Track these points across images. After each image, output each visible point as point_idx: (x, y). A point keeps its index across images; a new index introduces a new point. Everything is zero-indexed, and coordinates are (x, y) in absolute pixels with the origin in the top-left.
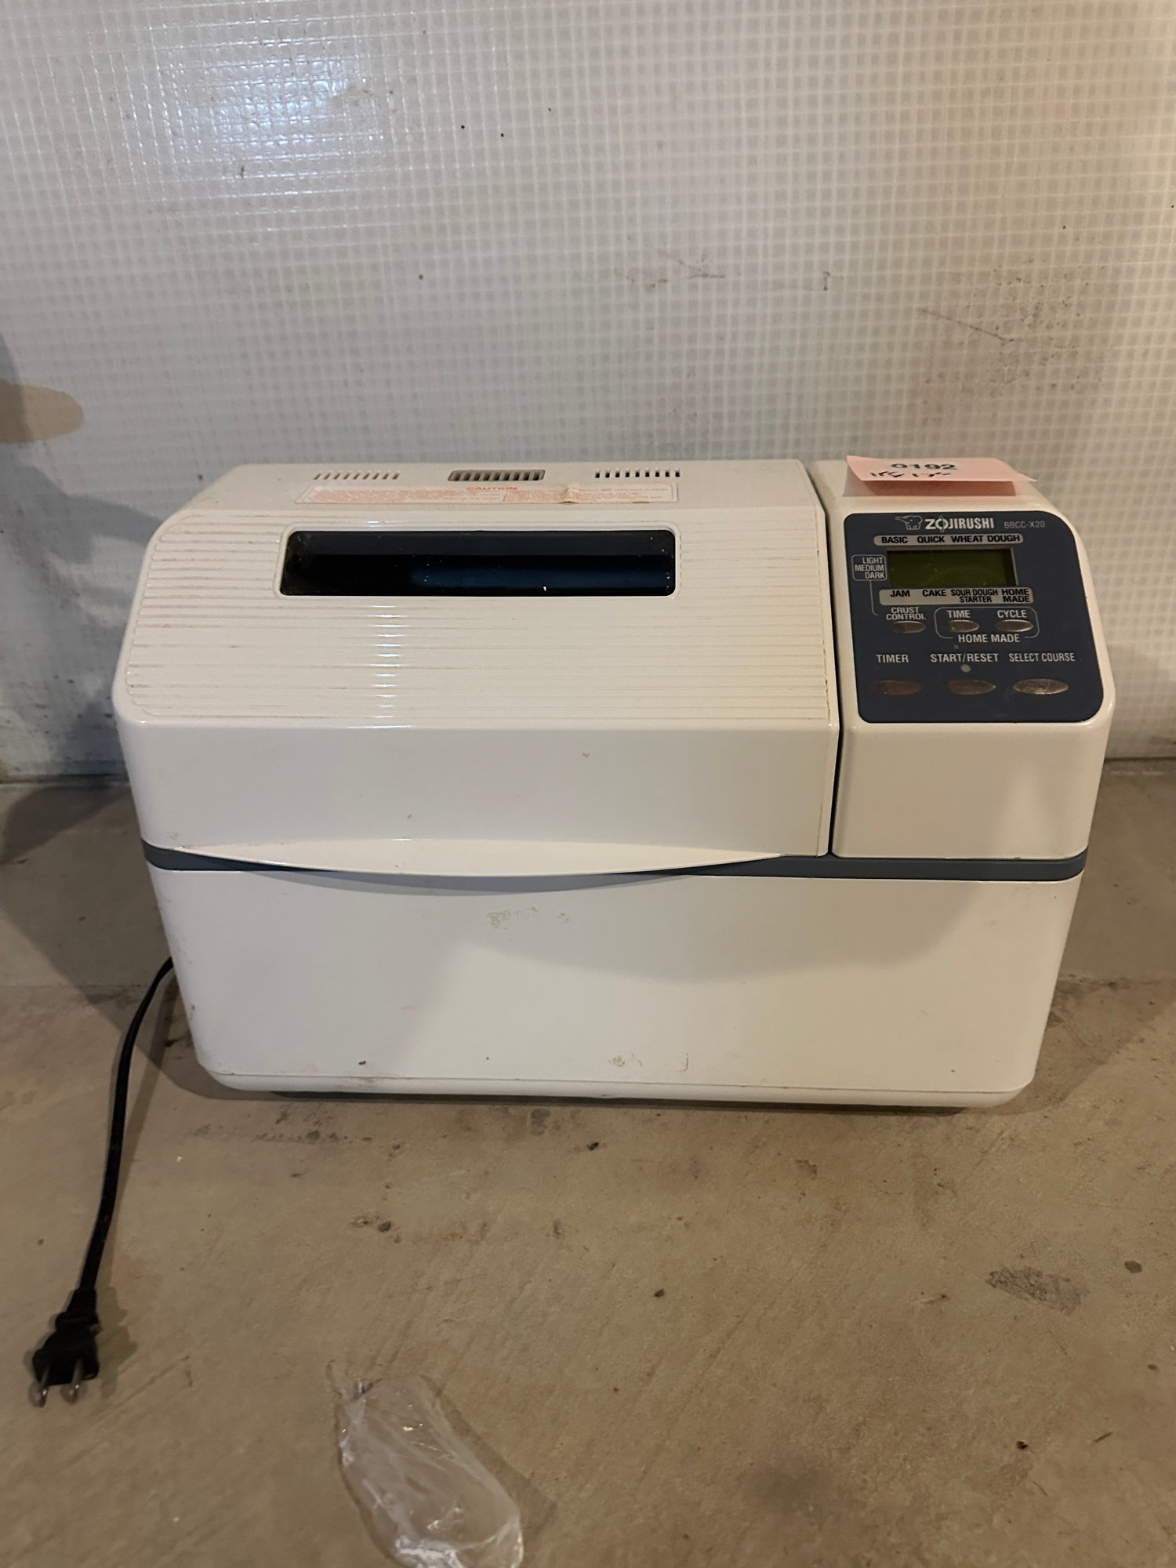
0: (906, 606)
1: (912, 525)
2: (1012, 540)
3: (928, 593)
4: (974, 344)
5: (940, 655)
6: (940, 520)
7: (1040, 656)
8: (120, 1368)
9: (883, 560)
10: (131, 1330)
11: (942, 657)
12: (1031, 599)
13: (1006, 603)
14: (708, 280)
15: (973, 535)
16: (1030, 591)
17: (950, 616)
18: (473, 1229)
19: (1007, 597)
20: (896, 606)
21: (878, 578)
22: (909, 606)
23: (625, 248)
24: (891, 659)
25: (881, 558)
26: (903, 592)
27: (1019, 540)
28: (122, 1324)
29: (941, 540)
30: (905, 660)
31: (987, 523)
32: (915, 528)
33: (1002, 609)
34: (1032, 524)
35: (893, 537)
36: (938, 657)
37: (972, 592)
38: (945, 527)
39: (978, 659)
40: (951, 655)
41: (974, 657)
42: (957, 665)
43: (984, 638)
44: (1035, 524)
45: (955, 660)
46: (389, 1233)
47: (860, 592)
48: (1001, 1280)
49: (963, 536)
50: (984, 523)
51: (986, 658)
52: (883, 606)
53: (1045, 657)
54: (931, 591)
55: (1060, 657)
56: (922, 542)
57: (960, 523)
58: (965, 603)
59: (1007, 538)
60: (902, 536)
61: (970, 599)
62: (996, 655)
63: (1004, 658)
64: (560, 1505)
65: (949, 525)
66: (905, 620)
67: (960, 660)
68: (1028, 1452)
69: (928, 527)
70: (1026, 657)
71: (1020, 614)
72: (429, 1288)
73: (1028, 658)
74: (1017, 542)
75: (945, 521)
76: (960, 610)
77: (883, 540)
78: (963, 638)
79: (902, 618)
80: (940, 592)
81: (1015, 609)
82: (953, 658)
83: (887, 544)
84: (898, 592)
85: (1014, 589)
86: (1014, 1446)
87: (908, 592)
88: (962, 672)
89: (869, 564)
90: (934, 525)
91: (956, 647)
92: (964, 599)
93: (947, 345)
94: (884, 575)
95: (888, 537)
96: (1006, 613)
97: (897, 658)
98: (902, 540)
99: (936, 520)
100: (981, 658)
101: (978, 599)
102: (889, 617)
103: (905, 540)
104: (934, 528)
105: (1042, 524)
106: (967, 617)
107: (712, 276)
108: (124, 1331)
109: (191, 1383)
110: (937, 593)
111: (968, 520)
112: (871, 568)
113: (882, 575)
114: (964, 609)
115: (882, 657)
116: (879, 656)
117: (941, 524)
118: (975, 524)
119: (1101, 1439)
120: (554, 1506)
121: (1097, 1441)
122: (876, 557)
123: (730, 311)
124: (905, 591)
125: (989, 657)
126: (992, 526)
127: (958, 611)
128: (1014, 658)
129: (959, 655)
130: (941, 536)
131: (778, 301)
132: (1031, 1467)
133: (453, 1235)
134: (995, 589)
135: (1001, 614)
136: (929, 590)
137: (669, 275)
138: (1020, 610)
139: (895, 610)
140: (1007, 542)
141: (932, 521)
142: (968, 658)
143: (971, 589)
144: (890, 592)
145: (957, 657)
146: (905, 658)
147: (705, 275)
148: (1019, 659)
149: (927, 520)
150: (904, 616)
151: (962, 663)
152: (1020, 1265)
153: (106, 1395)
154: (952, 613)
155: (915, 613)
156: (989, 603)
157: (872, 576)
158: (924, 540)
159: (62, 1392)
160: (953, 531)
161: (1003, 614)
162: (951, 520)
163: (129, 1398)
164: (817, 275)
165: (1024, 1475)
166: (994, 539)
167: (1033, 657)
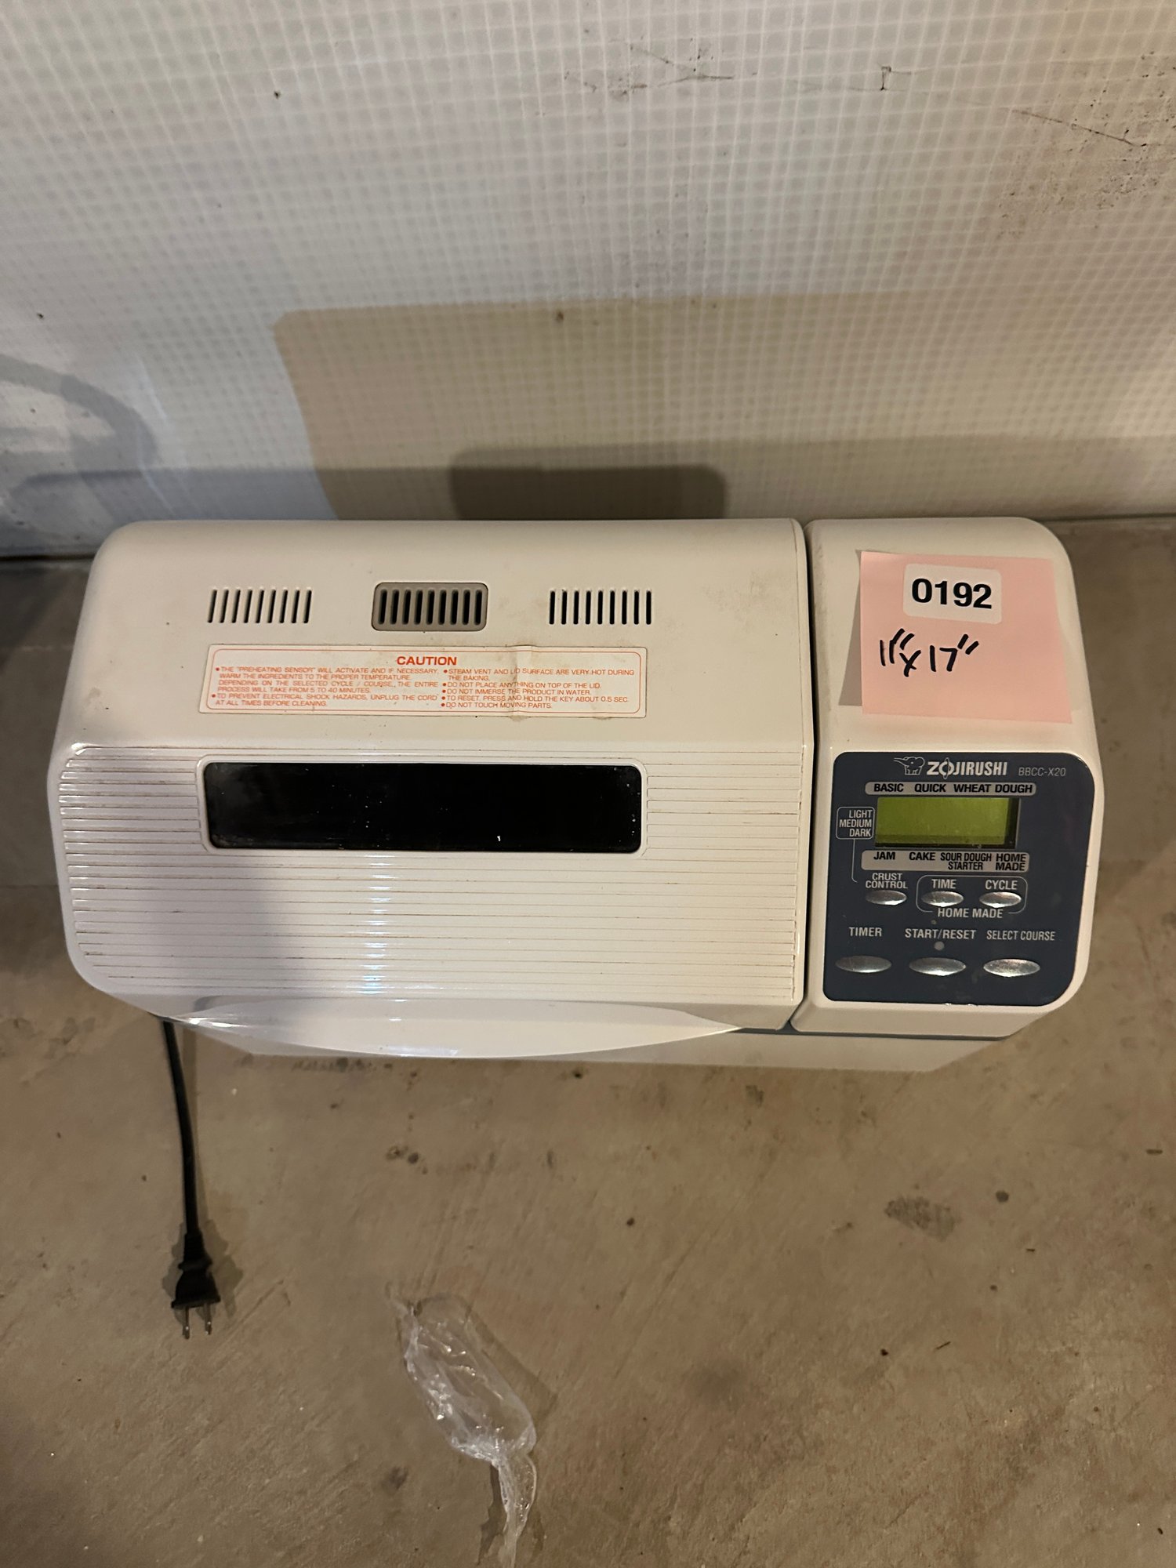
0: (888, 872)
1: (912, 768)
2: (1023, 792)
3: (915, 856)
4: (1087, 150)
5: (915, 930)
6: (945, 763)
7: (1019, 935)
8: (235, 1290)
9: (872, 813)
10: (235, 1258)
11: (917, 932)
12: (1026, 868)
13: (998, 871)
14: (708, 83)
15: (980, 784)
16: (1027, 858)
17: (934, 887)
18: (484, 1160)
19: (1001, 863)
20: (878, 872)
21: (863, 836)
22: (892, 872)
23: (580, 44)
24: (863, 932)
25: (870, 811)
26: (888, 853)
27: (1031, 792)
28: (227, 1253)
29: (942, 788)
30: (878, 934)
31: (999, 769)
32: (915, 773)
33: (991, 879)
34: (1051, 772)
35: (887, 783)
36: (912, 933)
37: (963, 857)
38: (950, 773)
39: (954, 936)
40: (926, 930)
41: (950, 934)
42: (933, 941)
43: (965, 912)
44: (1054, 772)
45: (930, 937)
46: (418, 1164)
47: (843, 850)
48: (896, 1210)
49: (968, 784)
50: (996, 768)
51: (962, 935)
52: (863, 870)
53: (1025, 935)
54: (919, 854)
55: (1041, 935)
56: (920, 791)
57: (968, 768)
58: (953, 870)
59: (1017, 789)
60: (898, 783)
61: (960, 867)
62: (973, 931)
63: (981, 935)
64: (559, 1396)
65: (955, 771)
66: (885, 889)
67: (935, 937)
68: (887, 1358)
69: (930, 772)
70: (1004, 935)
71: (1010, 886)
72: (454, 1218)
73: (1006, 936)
74: (1028, 794)
75: (951, 765)
76: (946, 879)
77: (877, 788)
78: (943, 912)
79: (883, 887)
80: (929, 856)
81: (1005, 879)
82: (928, 933)
83: (879, 793)
84: (883, 853)
85: (1011, 853)
86: (878, 1352)
87: (894, 853)
88: (936, 951)
89: (856, 819)
90: (937, 770)
91: (934, 922)
92: (954, 865)
93: (1049, 153)
94: (871, 832)
95: (881, 784)
96: (995, 884)
97: (870, 931)
98: (897, 788)
99: (940, 764)
100: (957, 934)
101: (969, 867)
102: (869, 884)
103: (901, 788)
104: (937, 773)
105: (1062, 772)
106: (952, 887)
107: (714, 78)
108: (228, 1259)
109: (289, 1302)
110: (925, 856)
111: (978, 763)
112: (858, 823)
113: (868, 833)
114: (950, 878)
115: (854, 931)
116: (852, 929)
117: (946, 769)
118: (985, 769)
119: (942, 1346)
120: (555, 1397)
121: (938, 1348)
122: (864, 809)
123: (738, 120)
124: (891, 852)
125: (965, 934)
126: (1004, 773)
127: (943, 881)
128: (991, 935)
129: (935, 931)
130: (943, 784)
131: (810, 107)
132: (887, 1368)
133: (469, 1166)
134: (989, 853)
135: (990, 884)
136: (917, 852)
137: (648, 79)
138: (1010, 880)
139: (876, 876)
140: (1017, 794)
141: (936, 764)
142: (944, 934)
143: (963, 853)
144: (874, 853)
145: (933, 933)
146: (878, 932)
147: (702, 77)
148: (996, 937)
149: (930, 763)
150: (885, 884)
151: (937, 940)
152: (915, 1195)
153: (230, 1314)
154: (937, 882)
155: (897, 881)
156: (980, 871)
157: (857, 833)
158: (922, 788)
159: (198, 1311)
160: (959, 778)
161: (992, 885)
162: (958, 763)
163: (247, 1316)
164: (871, 72)
165: (882, 1375)
166: (1003, 789)
167: (1012, 935)
